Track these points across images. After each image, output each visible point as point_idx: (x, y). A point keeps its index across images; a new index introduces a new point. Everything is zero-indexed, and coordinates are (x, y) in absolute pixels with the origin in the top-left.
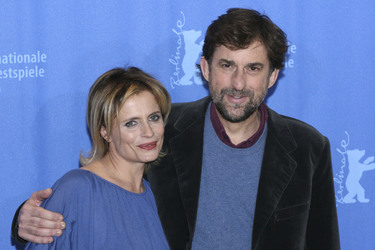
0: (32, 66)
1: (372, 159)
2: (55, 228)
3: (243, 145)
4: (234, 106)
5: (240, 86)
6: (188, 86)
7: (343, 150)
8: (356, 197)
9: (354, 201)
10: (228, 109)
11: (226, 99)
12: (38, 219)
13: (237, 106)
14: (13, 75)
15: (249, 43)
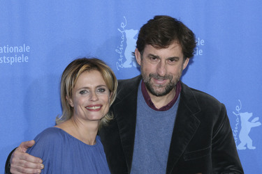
0: (19, 54)
1: (257, 119)
2: (36, 168)
3: (164, 109)
4: (158, 85)
5: (163, 73)
6: (129, 68)
7: (237, 113)
8: (246, 146)
9: (245, 148)
10: (154, 88)
11: (152, 80)
12: (25, 162)
13: (161, 86)
14: (6, 61)
15: (169, 44)
